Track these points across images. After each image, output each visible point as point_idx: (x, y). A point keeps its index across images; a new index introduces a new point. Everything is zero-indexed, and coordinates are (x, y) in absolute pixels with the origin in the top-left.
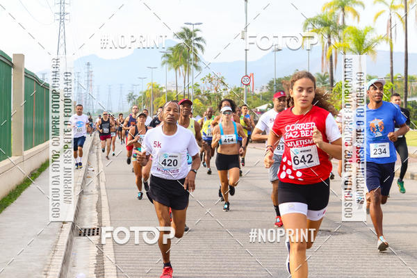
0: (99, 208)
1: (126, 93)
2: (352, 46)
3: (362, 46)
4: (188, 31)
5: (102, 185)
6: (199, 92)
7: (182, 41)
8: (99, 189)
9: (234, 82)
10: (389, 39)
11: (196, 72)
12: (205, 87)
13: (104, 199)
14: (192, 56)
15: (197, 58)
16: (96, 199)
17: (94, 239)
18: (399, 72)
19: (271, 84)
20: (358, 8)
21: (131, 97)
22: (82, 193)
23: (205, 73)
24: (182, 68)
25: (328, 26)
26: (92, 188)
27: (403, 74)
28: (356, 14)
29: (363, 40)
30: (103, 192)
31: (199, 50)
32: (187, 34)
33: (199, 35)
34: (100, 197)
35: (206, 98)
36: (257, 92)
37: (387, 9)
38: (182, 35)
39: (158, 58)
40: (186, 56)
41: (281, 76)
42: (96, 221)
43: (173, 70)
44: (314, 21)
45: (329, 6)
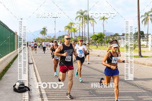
0: (32, 59)
1: (33, 39)
2: (73, 31)
3: (75, 31)
4: (44, 28)
5: (32, 55)
6: (46, 39)
7: (43, 30)
8: (31, 56)
9: (52, 37)
10: (79, 30)
11: (46, 35)
12: (47, 38)
13: (33, 58)
14: (45, 32)
15: (46, 33)
16: (31, 58)
17: (32, 65)
18: (81, 35)
19: (59, 37)
20: (74, 24)
21: (34, 39)
22: (28, 57)
23: (47, 35)
24: (43, 35)
25: (69, 27)
26: (30, 55)
27: (82, 35)
28: (74, 26)
29: (75, 30)
30: (32, 56)
31: (46, 32)
32: (44, 29)
33: (46, 29)
34: (32, 57)
35: (47, 40)
36: (56, 39)
37: (79, 25)
38: (43, 29)
39: (39, 33)
40: (44, 32)
41: (60, 36)
42: (32, 61)
43: (42, 35)
44: (66, 27)
45: (69, 24)
